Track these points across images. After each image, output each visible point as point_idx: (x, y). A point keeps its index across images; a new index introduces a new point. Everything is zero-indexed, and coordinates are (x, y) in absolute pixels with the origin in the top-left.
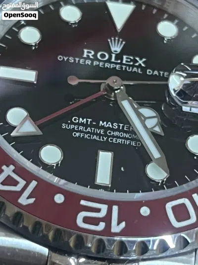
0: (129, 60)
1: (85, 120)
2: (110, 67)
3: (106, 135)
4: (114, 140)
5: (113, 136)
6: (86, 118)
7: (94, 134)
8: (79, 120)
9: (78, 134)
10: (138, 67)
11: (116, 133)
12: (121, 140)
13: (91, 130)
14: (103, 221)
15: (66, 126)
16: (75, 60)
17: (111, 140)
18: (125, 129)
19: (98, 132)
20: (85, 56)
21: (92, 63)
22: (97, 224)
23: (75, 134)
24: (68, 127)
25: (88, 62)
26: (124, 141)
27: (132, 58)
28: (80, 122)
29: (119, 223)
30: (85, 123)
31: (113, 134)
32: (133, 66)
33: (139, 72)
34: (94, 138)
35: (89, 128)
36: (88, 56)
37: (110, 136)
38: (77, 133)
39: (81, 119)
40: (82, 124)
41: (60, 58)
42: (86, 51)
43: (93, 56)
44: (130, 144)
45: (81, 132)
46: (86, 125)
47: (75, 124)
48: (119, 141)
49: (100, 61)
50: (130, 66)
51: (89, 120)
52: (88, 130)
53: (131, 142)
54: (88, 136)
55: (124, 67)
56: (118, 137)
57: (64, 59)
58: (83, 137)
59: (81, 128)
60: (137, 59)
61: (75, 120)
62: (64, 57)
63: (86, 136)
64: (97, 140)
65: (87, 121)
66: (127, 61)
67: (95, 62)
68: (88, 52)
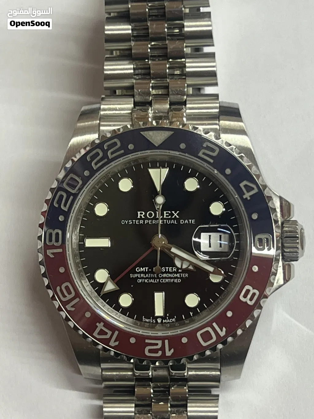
0: (168, 214)
1: (144, 268)
2: (156, 222)
3: (158, 278)
4: (164, 281)
5: (163, 278)
6: (145, 267)
7: (150, 278)
8: (140, 269)
9: (140, 281)
10: (174, 219)
11: (165, 275)
12: (168, 280)
13: (149, 275)
14: (160, 350)
15: (132, 275)
16: (133, 222)
17: (162, 281)
18: (170, 271)
19: (153, 276)
20: (139, 217)
21: (144, 222)
22: (157, 353)
23: (139, 281)
24: (134, 276)
25: (141, 222)
26: (170, 280)
27: (170, 212)
28: (141, 271)
29: (170, 350)
30: (144, 271)
31: (163, 276)
32: (171, 219)
33: (175, 223)
34: (151, 281)
35: (147, 274)
36: (141, 216)
37: (161, 278)
38: (140, 279)
39: (141, 268)
40: (142, 272)
41: (123, 222)
42: (139, 213)
43: (143, 216)
44: (174, 281)
45: (142, 278)
46: (145, 273)
47: (138, 273)
48: (167, 280)
49: (149, 219)
50: (168, 219)
51: (147, 268)
52: (146, 276)
53: (174, 280)
54: (148, 281)
55: (165, 221)
56: (166, 278)
57: (125, 222)
58: (144, 282)
59: (142, 275)
60: (173, 212)
61: (138, 270)
62: (126, 221)
63: (146, 281)
64: (153, 283)
65: (145, 269)
66: (167, 216)
67: (146, 221)
68: (141, 214)
